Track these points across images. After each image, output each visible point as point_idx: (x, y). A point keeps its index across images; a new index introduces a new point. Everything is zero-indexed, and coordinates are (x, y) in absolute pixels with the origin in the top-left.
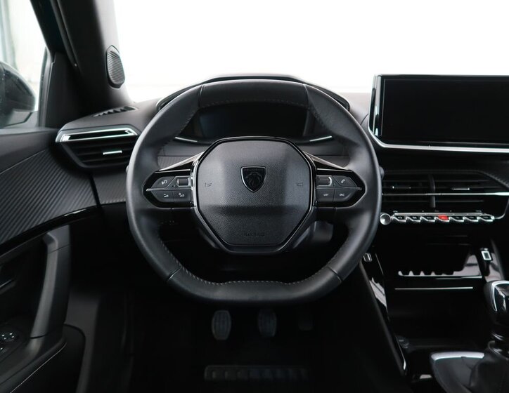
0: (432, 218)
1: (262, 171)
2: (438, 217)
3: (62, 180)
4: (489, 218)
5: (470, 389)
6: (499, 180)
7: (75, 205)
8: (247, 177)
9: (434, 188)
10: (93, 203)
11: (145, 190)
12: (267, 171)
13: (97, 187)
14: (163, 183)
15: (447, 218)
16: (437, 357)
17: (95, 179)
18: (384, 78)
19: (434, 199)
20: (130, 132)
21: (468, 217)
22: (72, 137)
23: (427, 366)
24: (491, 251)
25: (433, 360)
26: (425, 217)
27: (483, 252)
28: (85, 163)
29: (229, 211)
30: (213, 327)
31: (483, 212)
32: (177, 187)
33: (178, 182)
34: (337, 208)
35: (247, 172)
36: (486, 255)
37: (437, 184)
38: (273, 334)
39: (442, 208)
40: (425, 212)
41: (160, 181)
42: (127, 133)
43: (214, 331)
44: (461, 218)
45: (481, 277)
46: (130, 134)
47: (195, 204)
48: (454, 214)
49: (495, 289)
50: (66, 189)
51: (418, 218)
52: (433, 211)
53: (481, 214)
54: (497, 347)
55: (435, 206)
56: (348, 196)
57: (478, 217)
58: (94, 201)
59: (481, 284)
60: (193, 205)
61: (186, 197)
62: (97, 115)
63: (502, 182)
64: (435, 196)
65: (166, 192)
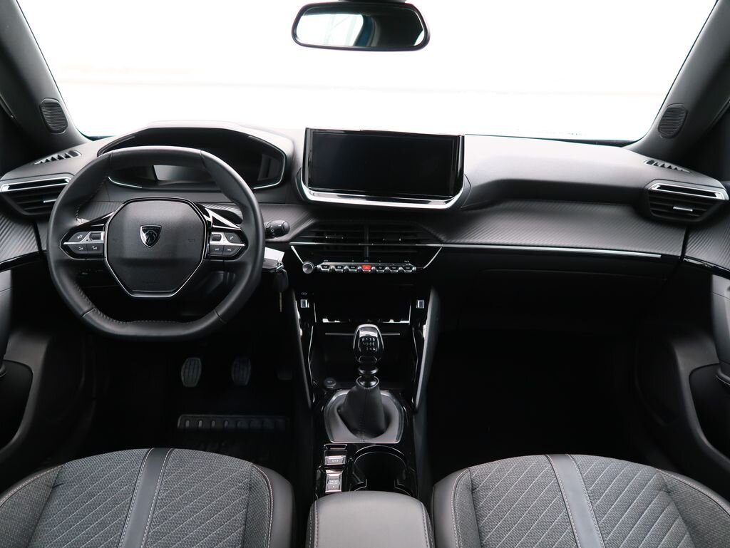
0: (356, 267)
1: (158, 230)
2: (362, 267)
3: (6, 230)
4: (411, 268)
6: (432, 232)
7: (17, 251)
10: (36, 249)
11: (62, 243)
12: (163, 230)
13: (40, 233)
14: (78, 237)
15: (370, 267)
17: (38, 225)
19: (368, 248)
21: (392, 267)
22: (11, 187)
26: (350, 267)
27: (419, 301)
28: (27, 211)
30: (182, 373)
34: (226, 261)
35: (145, 230)
38: (246, 383)
41: (76, 236)
42: (66, 182)
43: (183, 378)
44: (383, 268)
47: (106, 255)
48: (379, 264)
50: (8, 236)
51: (342, 267)
53: (404, 265)
55: (368, 256)
56: (234, 251)
57: (401, 267)
58: (36, 246)
60: (104, 257)
61: (98, 249)
62: (39, 162)
63: (435, 233)
64: (368, 246)
65: (81, 245)
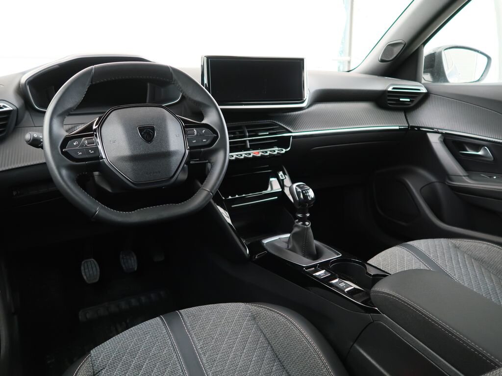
1: (152, 128)
2: (253, 153)
4: (282, 150)
5: (289, 250)
6: (284, 126)
8: (143, 133)
9: (247, 134)
11: (61, 150)
12: (156, 128)
15: (258, 153)
16: (265, 241)
18: (208, 58)
19: (248, 142)
20: (6, 107)
21: (270, 151)
23: (262, 247)
24: (284, 174)
25: (264, 243)
26: (246, 154)
27: (279, 175)
29: (134, 159)
31: (278, 147)
32: (86, 146)
33: (86, 142)
34: (202, 150)
35: (141, 129)
36: (282, 176)
37: (249, 132)
38: (136, 269)
39: (254, 147)
40: (244, 151)
41: (72, 143)
42: (3, 108)
44: (266, 152)
45: (281, 190)
46: (5, 109)
47: (104, 157)
48: (262, 151)
49: (296, 189)
51: (241, 155)
52: (248, 150)
53: (277, 149)
54: (299, 222)
55: (249, 147)
56: (209, 141)
57: (276, 150)
59: (282, 194)
60: (102, 158)
61: (95, 153)
63: (286, 127)
64: (249, 140)
65: (80, 150)
